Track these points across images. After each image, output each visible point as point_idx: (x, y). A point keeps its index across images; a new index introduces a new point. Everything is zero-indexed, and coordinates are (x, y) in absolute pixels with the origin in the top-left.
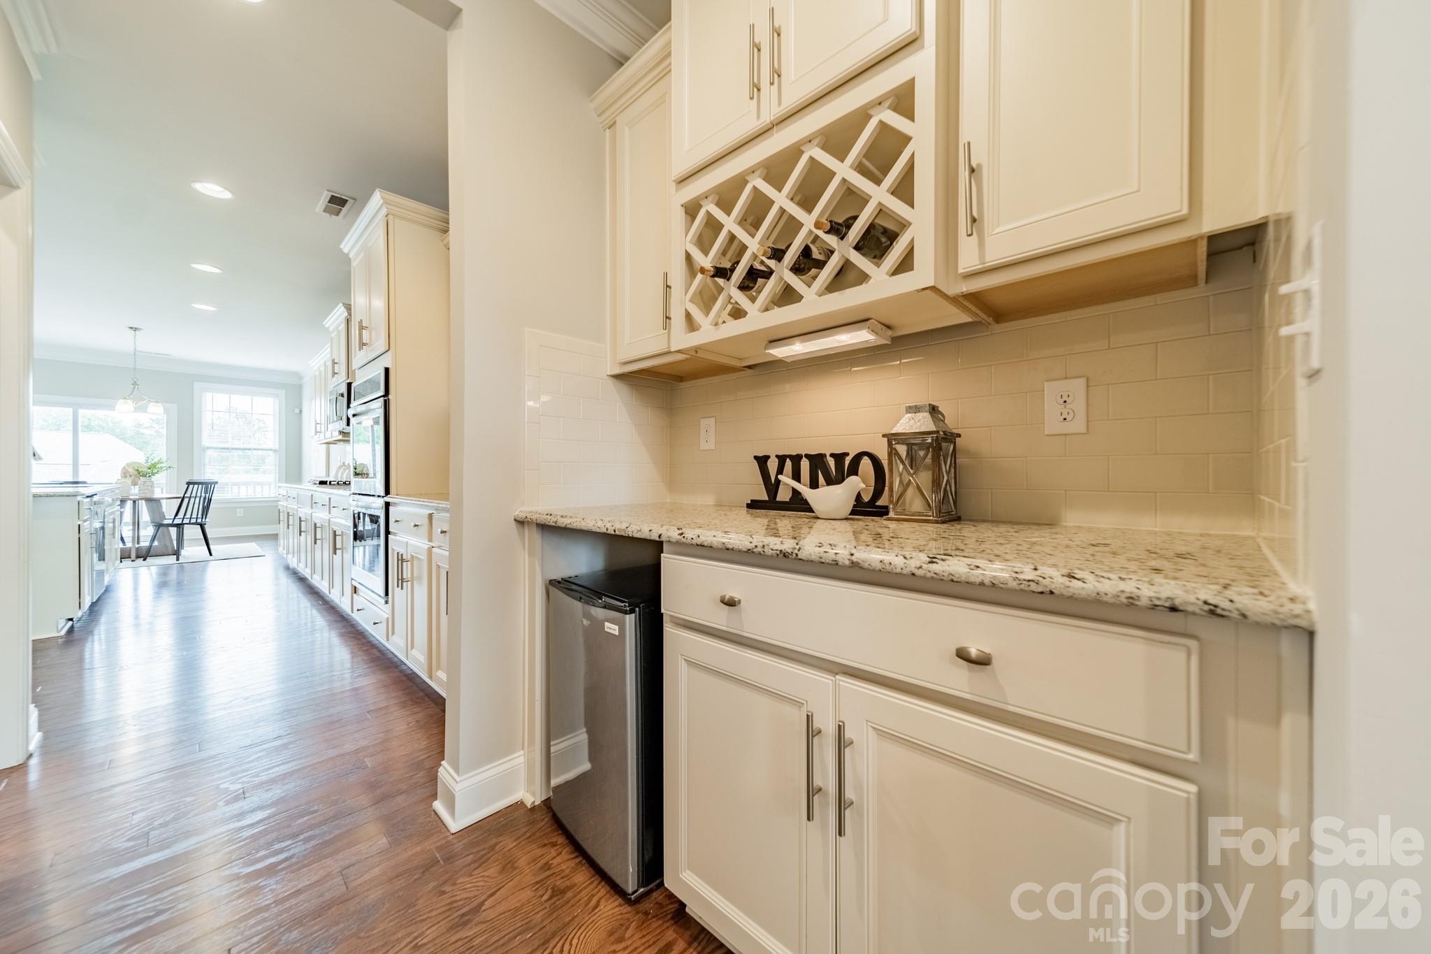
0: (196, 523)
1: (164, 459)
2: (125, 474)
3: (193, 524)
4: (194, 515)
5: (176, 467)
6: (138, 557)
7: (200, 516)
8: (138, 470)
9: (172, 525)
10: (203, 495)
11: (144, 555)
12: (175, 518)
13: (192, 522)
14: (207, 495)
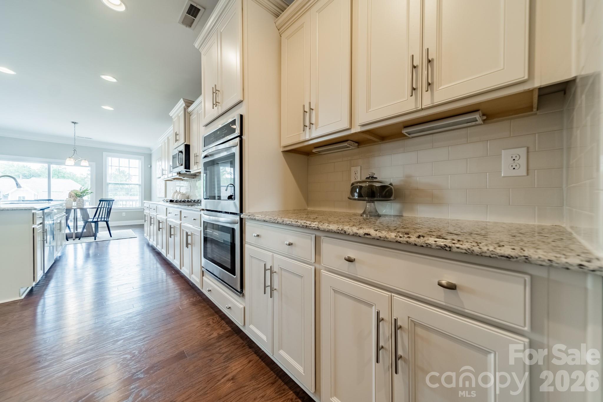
0: (104, 221)
1: (89, 188)
2: (70, 196)
3: (103, 221)
4: (103, 217)
5: (95, 193)
6: (76, 237)
7: (106, 217)
8: (76, 194)
9: (93, 222)
10: (107, 206)
11: (79, 236)
12: (94, 218)
13: (102, 220)
14: (109, 206)
